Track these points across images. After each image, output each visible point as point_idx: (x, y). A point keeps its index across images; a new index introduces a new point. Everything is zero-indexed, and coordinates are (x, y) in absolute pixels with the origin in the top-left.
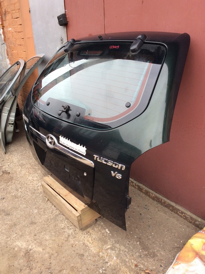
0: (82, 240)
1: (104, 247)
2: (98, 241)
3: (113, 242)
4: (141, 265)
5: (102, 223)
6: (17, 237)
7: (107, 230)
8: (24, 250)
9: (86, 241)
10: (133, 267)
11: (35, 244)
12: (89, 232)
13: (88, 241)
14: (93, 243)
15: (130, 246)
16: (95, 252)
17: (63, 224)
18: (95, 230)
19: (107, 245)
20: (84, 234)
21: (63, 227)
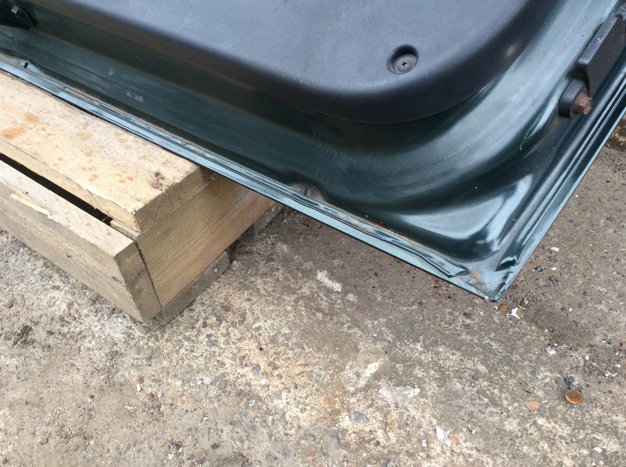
0: (202, 361)
1: (349, 373)
2: (298, 350)
3: (381, 333)
5: (285, 248)
7: (322, 276)
9: (228, 361)
12: (227, 309)
13: (243, 361)
14: (275, 368)
15: (487, 340)
16: (306, 420)
17: (55, 293)
18: (258, 290)
19: (360, 357)
20: (205, 325)
21: (64, 307)
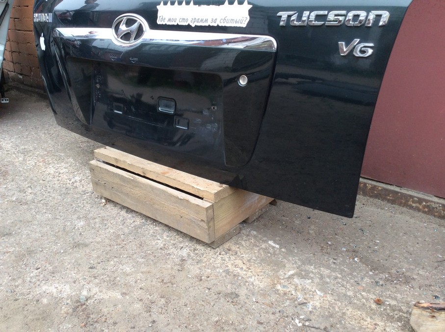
0: (219, 265)
1: (281, 273)
2: (259, 264)
3: (296, 262)
4: (389, 300)
5: (255, 233)
6: (42, 276)
7: (271, 243)
8: (69, 301)
9: (230, 266)
10: (374, 306)
11: (97, 285)
12: (229, 250)
13: (236, 266)
14: (250, 269)
15: (342, 268)
16: (262, 285)
17: (159, 241)
18: (243, 245)
19: (286, 269)
20: (220, 254)
21: (162, 245)
